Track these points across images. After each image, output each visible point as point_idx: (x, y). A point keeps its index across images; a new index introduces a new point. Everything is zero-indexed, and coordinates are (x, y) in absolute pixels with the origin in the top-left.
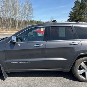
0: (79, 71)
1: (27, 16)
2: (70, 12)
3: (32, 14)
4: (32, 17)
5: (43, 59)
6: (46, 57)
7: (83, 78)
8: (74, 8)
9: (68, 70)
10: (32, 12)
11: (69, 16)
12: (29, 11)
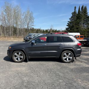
0: (63, 57)
1: (28, 24)
2: (68, 22)
3: (33, 22)
4: (33, 25)
5: (46, 51)
6: (48, 51)
7: (66, 61)
8: (71, 18)
9: (58, 57)
10: (32, 21)
11: (67, 25)
12: (30, 19)
